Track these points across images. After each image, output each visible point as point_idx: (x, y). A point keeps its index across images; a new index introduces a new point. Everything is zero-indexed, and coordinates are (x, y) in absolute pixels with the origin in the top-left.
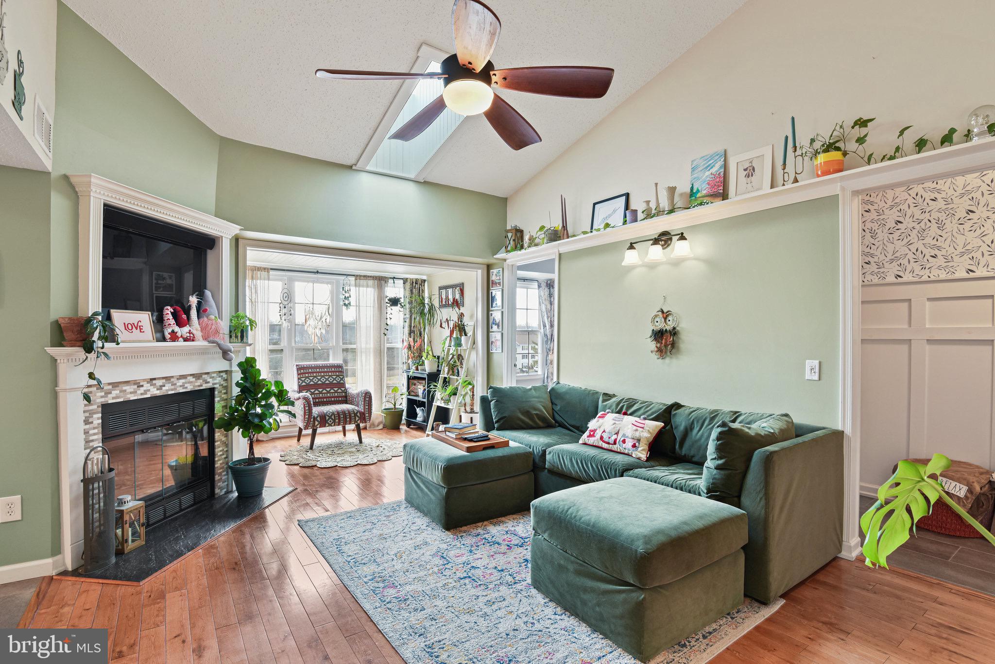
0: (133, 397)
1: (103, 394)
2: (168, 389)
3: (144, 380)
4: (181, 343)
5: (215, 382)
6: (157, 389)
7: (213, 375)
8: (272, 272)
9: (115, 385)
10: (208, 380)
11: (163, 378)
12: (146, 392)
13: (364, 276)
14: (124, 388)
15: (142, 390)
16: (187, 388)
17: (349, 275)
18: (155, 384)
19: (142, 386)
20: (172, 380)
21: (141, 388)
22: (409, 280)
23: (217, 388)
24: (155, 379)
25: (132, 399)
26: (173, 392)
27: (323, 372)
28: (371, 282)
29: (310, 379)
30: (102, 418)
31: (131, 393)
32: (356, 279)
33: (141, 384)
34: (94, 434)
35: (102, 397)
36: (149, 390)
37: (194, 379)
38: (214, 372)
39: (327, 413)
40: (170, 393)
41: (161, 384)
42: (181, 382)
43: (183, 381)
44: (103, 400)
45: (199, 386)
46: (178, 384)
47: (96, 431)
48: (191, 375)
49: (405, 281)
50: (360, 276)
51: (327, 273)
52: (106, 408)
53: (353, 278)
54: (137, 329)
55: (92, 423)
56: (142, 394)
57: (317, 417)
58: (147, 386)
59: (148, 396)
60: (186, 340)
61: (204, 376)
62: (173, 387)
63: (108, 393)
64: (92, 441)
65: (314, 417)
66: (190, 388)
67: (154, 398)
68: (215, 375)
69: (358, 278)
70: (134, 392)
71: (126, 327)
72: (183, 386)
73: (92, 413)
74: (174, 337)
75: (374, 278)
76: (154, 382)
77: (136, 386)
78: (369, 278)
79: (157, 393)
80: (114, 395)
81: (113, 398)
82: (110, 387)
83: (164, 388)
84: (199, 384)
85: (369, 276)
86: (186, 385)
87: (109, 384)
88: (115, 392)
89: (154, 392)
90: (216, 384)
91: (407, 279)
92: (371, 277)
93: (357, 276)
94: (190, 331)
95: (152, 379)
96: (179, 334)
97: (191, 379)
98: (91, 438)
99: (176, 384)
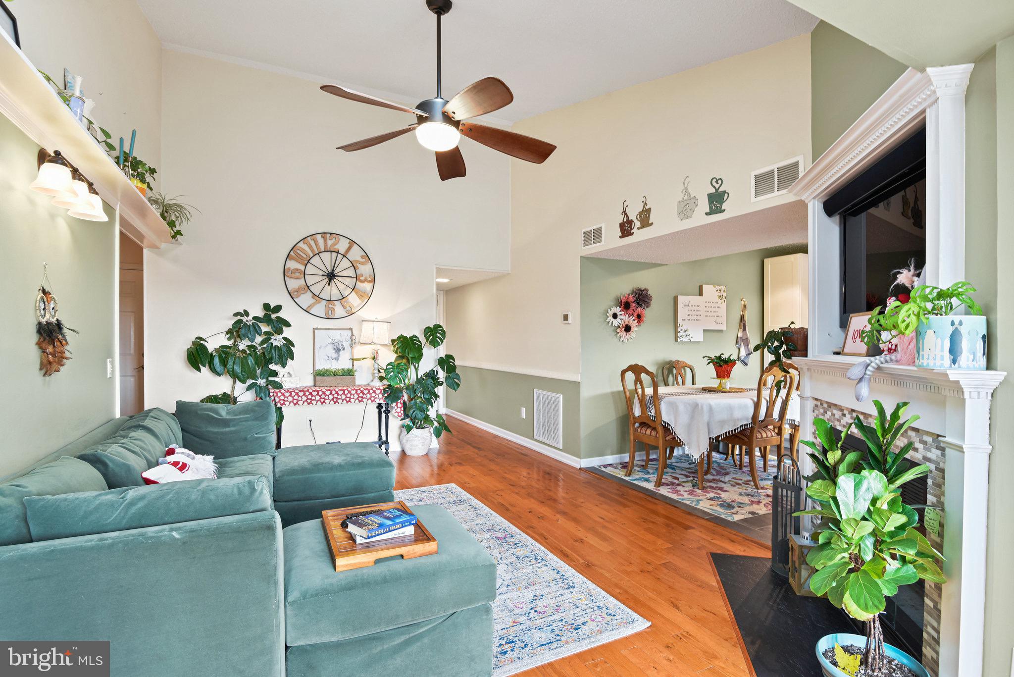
1: (823, 411)
3: (847, 409)
14: (834, 411)
15: (845, 420)
35: (822, 414)
71: (854, 335)
82: (827, 406)
87: (826, 402)
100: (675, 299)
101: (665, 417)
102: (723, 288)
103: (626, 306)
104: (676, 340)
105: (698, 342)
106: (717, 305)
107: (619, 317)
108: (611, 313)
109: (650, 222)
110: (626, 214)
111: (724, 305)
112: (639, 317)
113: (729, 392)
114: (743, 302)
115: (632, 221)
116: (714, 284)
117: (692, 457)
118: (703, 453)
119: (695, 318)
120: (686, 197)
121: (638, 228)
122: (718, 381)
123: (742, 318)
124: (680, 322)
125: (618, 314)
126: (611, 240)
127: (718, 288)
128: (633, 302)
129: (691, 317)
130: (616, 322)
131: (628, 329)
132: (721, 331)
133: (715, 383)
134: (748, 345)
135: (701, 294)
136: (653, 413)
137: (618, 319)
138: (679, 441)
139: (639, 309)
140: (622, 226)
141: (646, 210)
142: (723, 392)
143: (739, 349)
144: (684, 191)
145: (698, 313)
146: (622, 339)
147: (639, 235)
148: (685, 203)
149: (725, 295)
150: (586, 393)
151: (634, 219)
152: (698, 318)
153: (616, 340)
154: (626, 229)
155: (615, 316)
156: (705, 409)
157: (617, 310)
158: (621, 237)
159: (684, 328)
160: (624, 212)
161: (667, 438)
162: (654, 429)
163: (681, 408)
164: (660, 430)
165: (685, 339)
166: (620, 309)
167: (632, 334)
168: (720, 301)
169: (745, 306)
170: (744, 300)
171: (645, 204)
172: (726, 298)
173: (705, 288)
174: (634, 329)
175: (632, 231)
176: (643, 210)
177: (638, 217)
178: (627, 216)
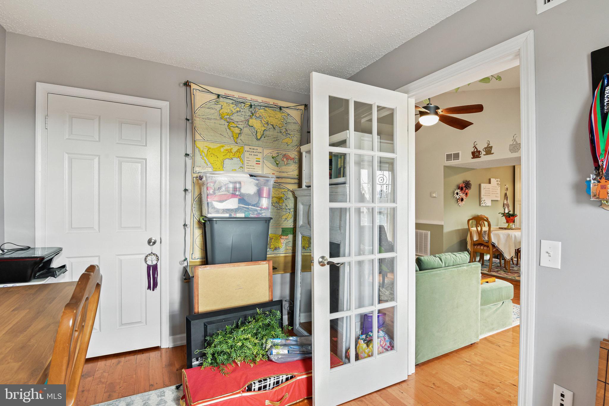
100: (480, 185)
101: (494, 240)
102: (499, 180)
103: (462, 189)
104: (480, 205)
105: (488, 206)
106: (496, 188)
107: (459, 194)
108: (456, 192)
109: (492, 152)
110: (476, 148)
111: (499, 188)
112: (466, 194)
113: (515, 229)
114: (506, 187)
115: (479, 152)
116: (495, 178)
117: (506, 259)
118: (513, 256)
119: (488, 194)
120: (515, 143)
121: (484, 155)
122: (507, 224)
123: (506, 194)
124: (482, 196)
125: (459, 193)
126: (465, 159)
127: (497, 180)
128: (464, 187)
129: (486, 194)
130: (458, 197)
131: (462, 200)
132: (497, 201)
133: (506, 225)
134: (508, 208)
135: (490, 183)
136: (486, 238)
137: (458, 195)
138: (500, 251)
139: (467, 190)
140: (473, 153)
141: (489, 147)
142: (512, 229)
143: (505, 209)
144: (513, 141)
145: (489, 192)
146: (459, 205)
147: (484, 158)
148: (514, 146)
149: (499, 183)
150: (446, 230)
151: (481, 150)
152: (489, 194)
153: (457, 205)
154: (476, 154)
155: (457, 194)
156: (513, 237)
157: (458, 191)
158: (472, 158)
159: (484, 199)
160: (474, 147)
161: (494, 250)
162: (488, 247)
163: (501, 236)
164: (491, 247)
165: (484, 205)
166: (460, 190)
167: (463, 202)
168: (498, 186)
169: (507, 189)
170: (507, 185)
171: (489, 144)
172: (501, 185)
173: (492, 180)
174: (464, 200)
175: (480, 156)
176: (487, 147)
177: (484, 150)
178: (477, 149)
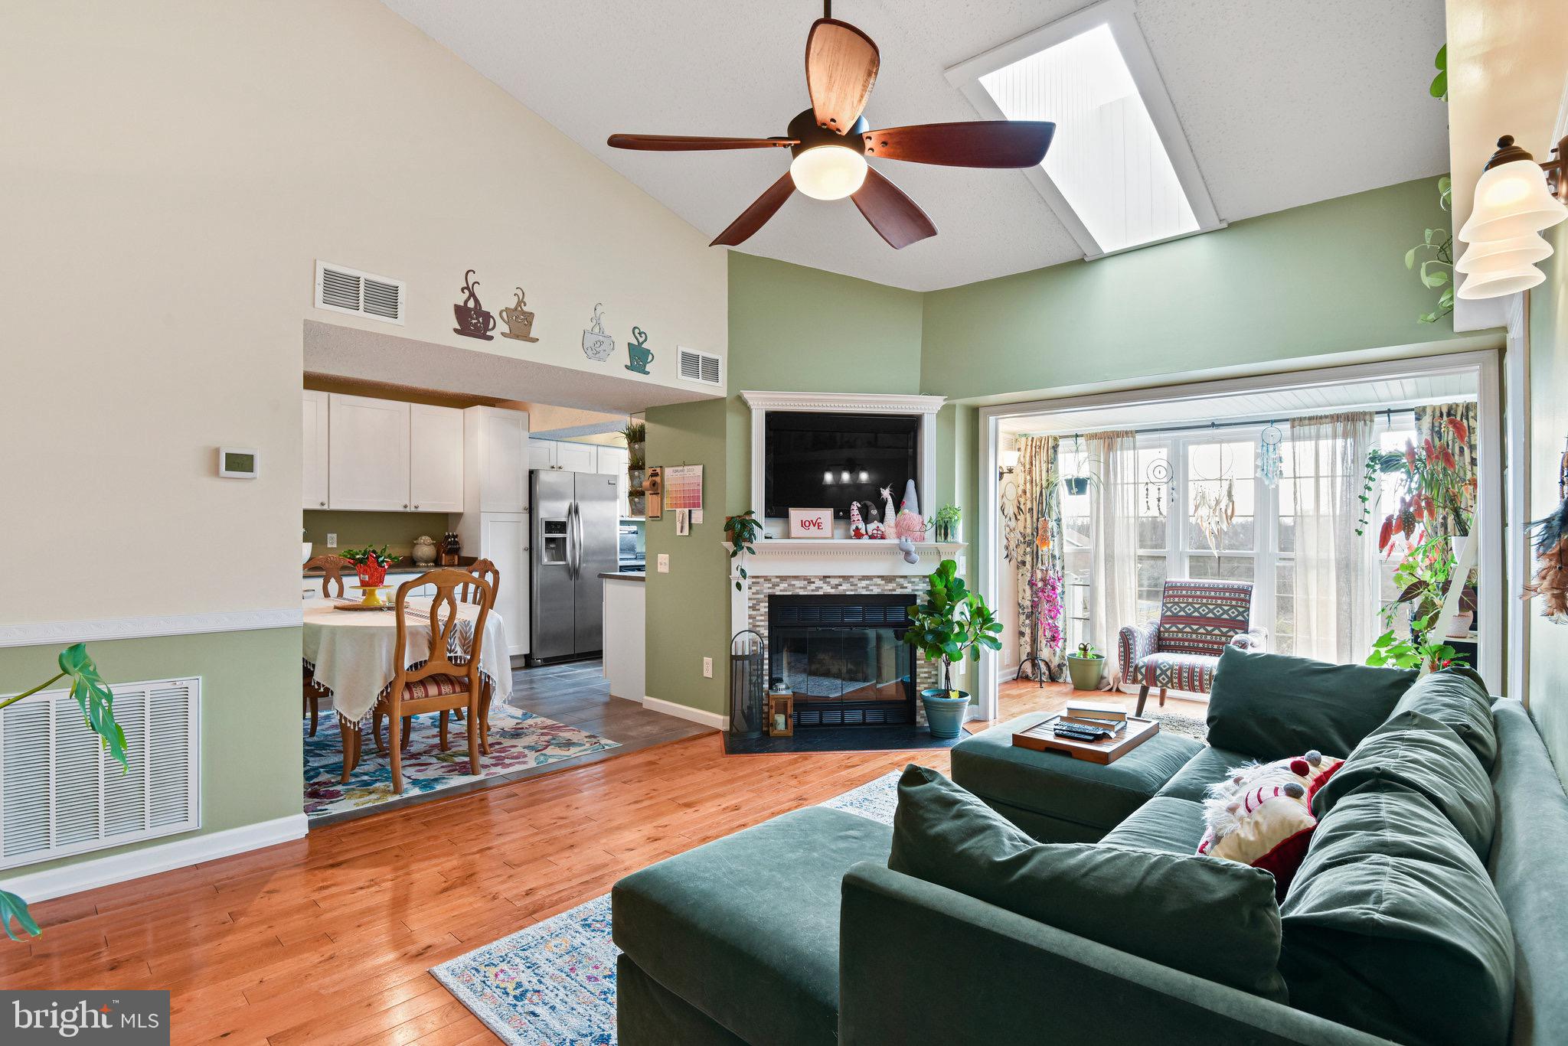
0: (802, 593)
1: (771, 585)
2: (846, 589)
3: (816, 577)
4: (865, 541)
5: (917, 588)
6: (832, 588)
7: (913, 580)
8: (1138, 437)
9: (783, 578)
10: (905, 585)
11: (840, 577)
12: (818, 589)
13: (1310, 418)
14: (793, 583)
15: (813, 586)
16: (872, 590)
17: (1276, 421)
18: (829, 582)
19: (814, 582)
20: (851, 580)
21: (812, 585)
22: (1429, 411)
23: (919, 596)
24: (829, 577)
25: (801, 593)
26: (853, 593)
27: (1234, 599)
28: (1327, 428)
29: (1194, 607)
30: (769, 607)
31: (801, 588)
32: (1293, 427)
33: (812, 580)
34: (761, 621)
35: (769, 588)
36: (822, 588)
37: (883, 582)
38: (915, 576)
39: (1162, 663)
40: (848, 593)
41: (837, 583)
42: (864, 583)
43: (868, 582)
44: (770, 591)
45: (890, 590)
46: (859, 585)
47: (763, 618)
48: (878, 577)
49: (1420, 414)
50: (1301, 419)
51: (1235, 424)
52: (773, 599)
53: (1287, 426)
54: (814, 526)
55: (759, 610)
56: (812, 590)
57: (1142, 667)
58: (818, 583)
59: (820, 593)
60: (872, 537)
61: (897, 580)
62: (853, 588)
63: (775, 585)
64: (759, 626)
65: (1136, 666)
66: (876, 591)
67: (827, 597)
68: (917, 580)
69: (1296, 423)
70: (804, 588)
71: (803, 524)
72: (866, 588)
73: (759, 601)
74: (858, 535)
75: (1335, 418)
76: (828, 580)
77: (806, 582)
78: (1324, 420)
79: (833, 591)
80: (782, 588)
81: (781, 591)
82: (778, 580)
83: (839, 587)
84: (891, 588)
85: (1321, 417)
86: (871, 588)
87: (777, 577)
88: (783, 586)
89: (827, 589)
90: (917, 590)
91: (1424, 409)
92: (1326, 417)
93: (1294, 420)
94: (878, 527)
95: (825, 577)
96: (863, 531)
97: (879, 581)
98: (758, 623)
99: (857, 585)
110: (472, 295)
115: (487, 316)
120: (597, 330)
121: (503, 334)
140: (463, 313)
141: (522, 313)
144: (594, 321)
147: (501, 345)
148: (596, 338)
151: (495, 313)
154: (472, 321)
158: (456, 328)
160: (467, 288)
171: (521, 301)
175: (488, 333)
176: (516, 309)
177: (504, 314)
178: (477, 301)
